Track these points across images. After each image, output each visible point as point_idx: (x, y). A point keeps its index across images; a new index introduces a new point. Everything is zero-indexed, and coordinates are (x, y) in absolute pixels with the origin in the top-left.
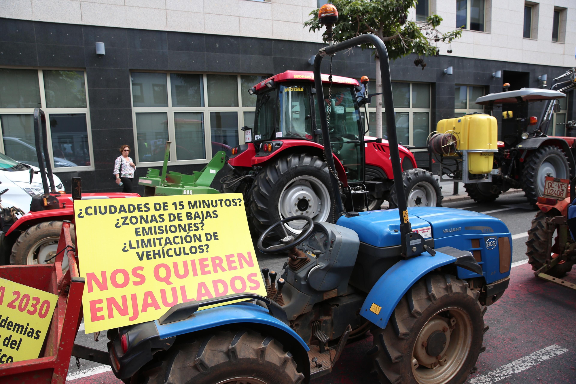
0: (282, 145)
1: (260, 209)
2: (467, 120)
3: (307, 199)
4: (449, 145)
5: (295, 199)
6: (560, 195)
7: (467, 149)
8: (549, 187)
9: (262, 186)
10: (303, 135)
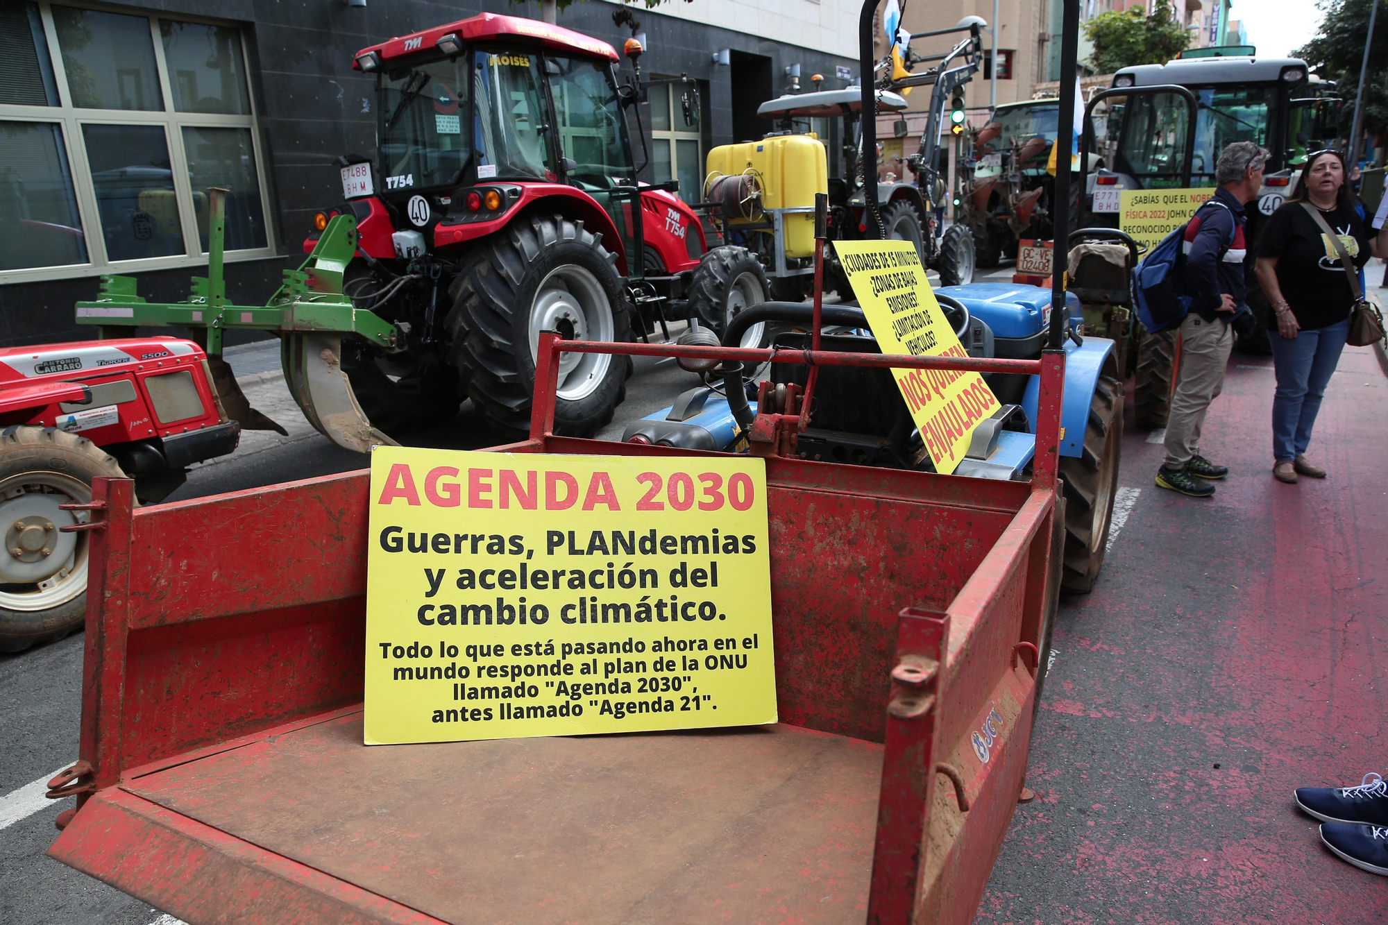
0: (522, 192)
1: (497, 347)
2: (777, 147)
3: (571, 319)
4: (751, 200)
5: (549, 322)
6: (1043, 268)
7: (780, 207)
8: (1025, 258)
9: (491, 291)
10: (540, 171)
